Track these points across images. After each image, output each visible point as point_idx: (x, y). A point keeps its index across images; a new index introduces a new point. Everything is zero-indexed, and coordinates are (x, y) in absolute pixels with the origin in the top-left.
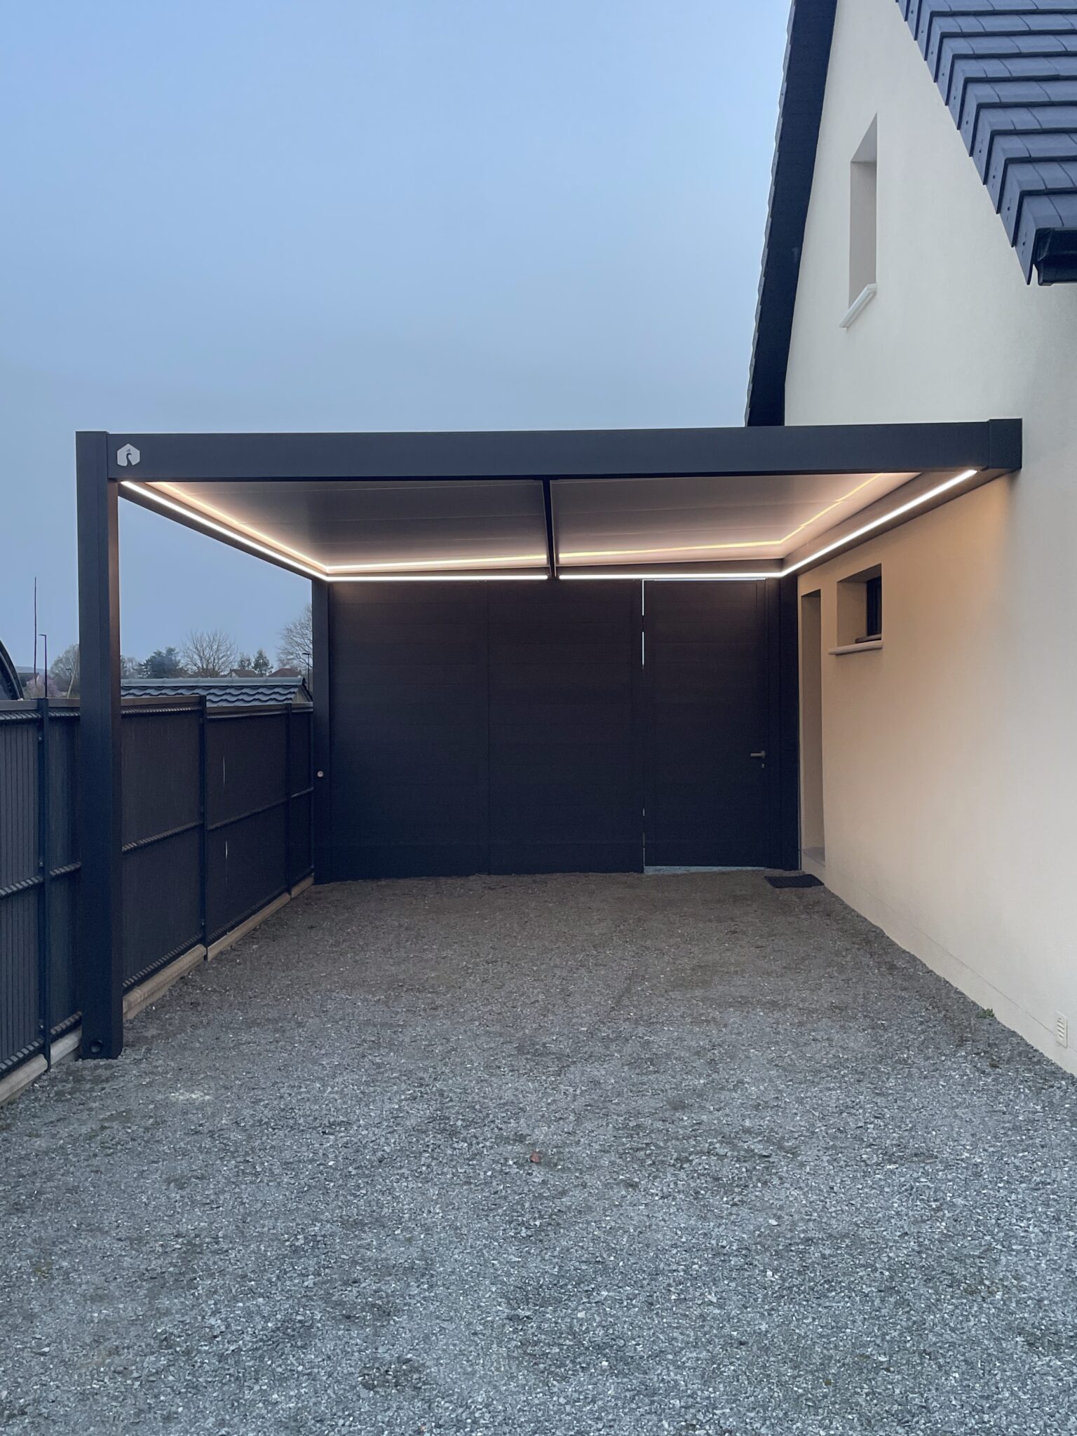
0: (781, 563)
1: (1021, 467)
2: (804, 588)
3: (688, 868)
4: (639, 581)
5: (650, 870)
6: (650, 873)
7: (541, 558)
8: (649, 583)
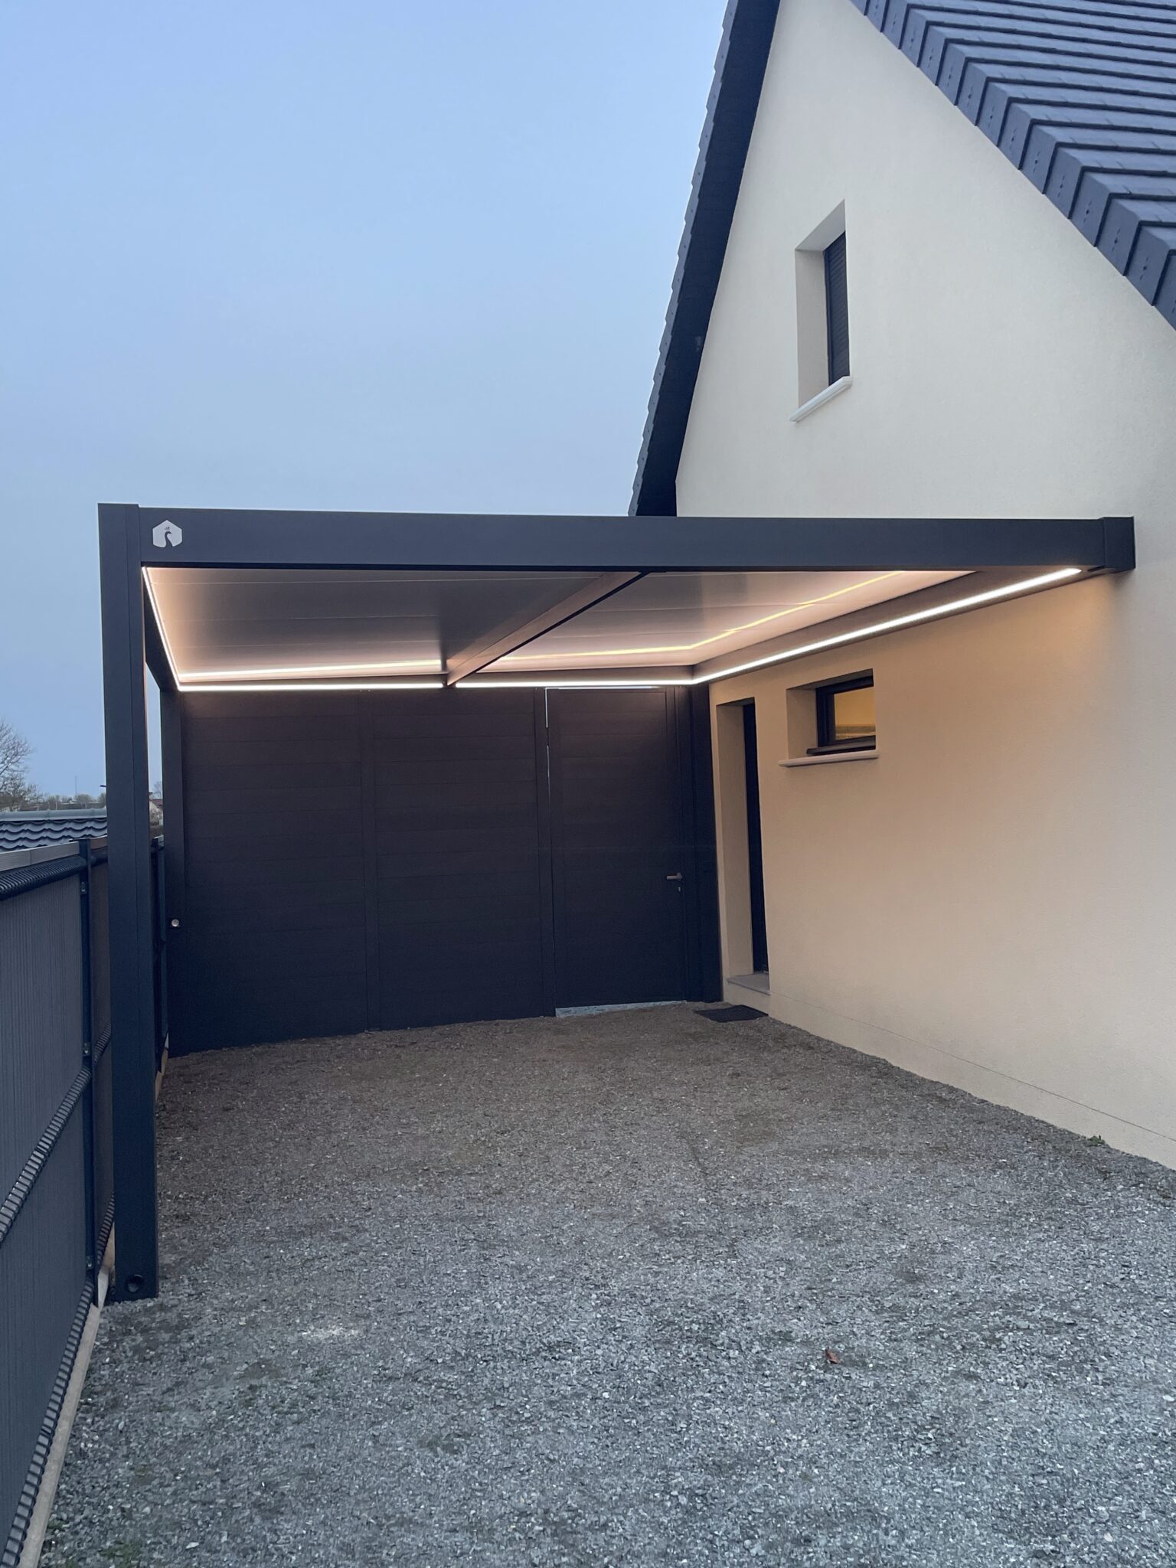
0: (692, 670)
1: (1135, 567)
2: (718, 698)
3: (601, 1007)
4: (542, 689)
5: (560, 1013)
6: (562, 1016)
7: (434, 664)
8: (553, 692)
